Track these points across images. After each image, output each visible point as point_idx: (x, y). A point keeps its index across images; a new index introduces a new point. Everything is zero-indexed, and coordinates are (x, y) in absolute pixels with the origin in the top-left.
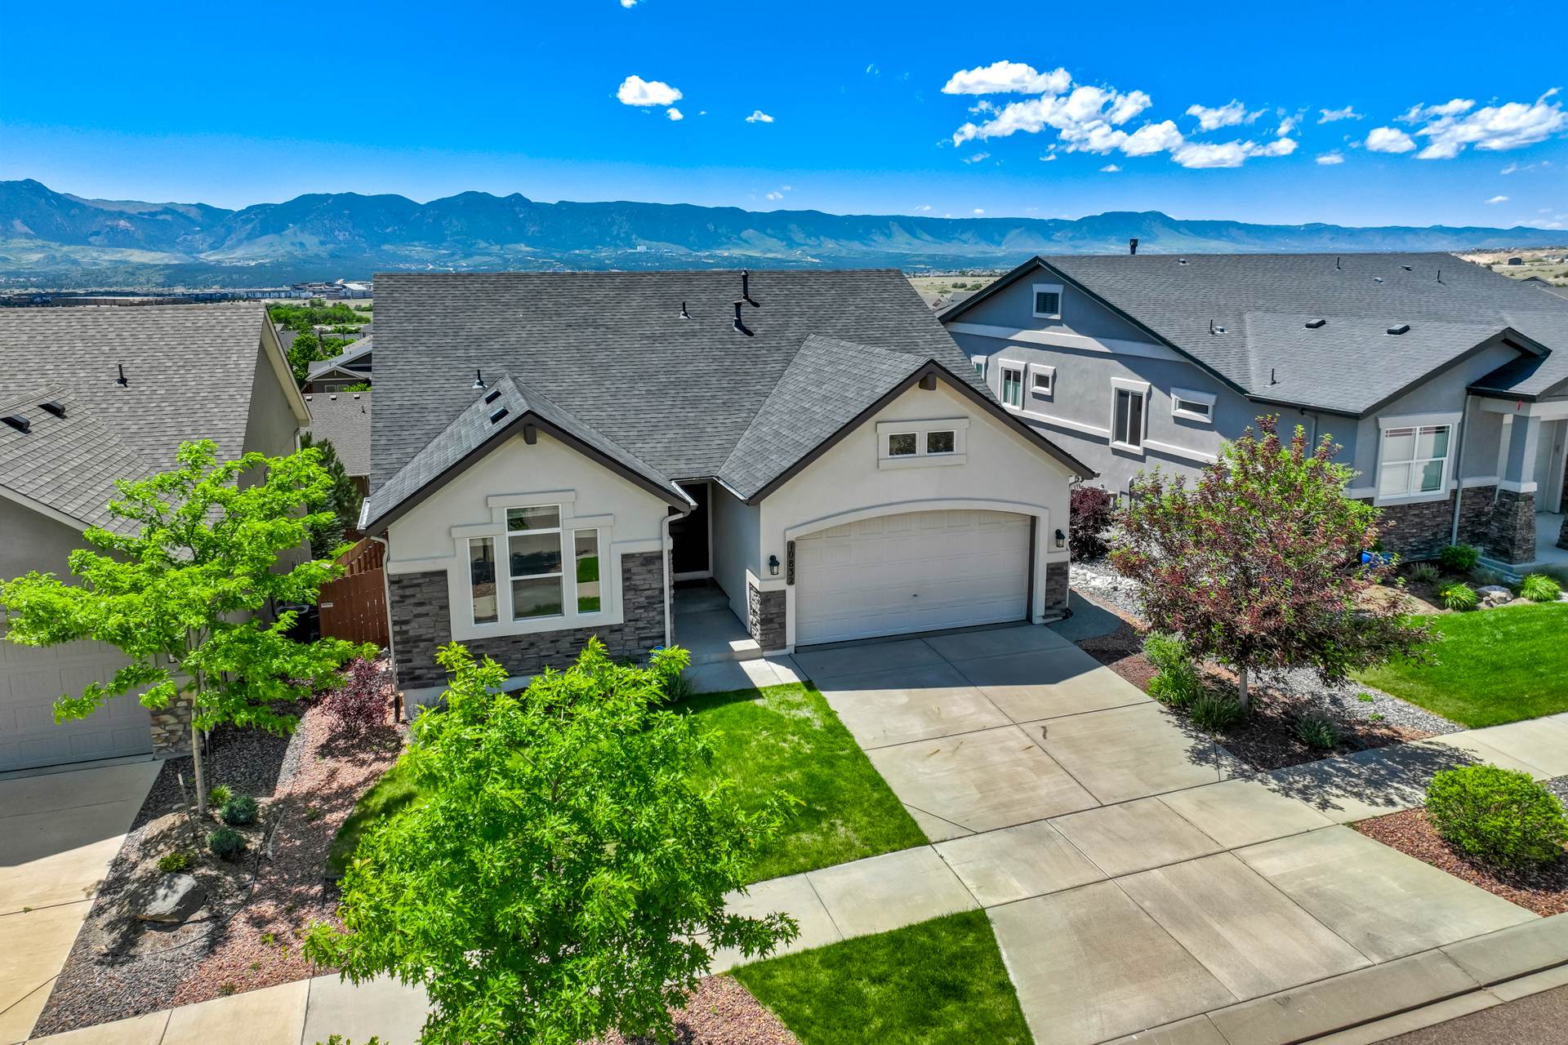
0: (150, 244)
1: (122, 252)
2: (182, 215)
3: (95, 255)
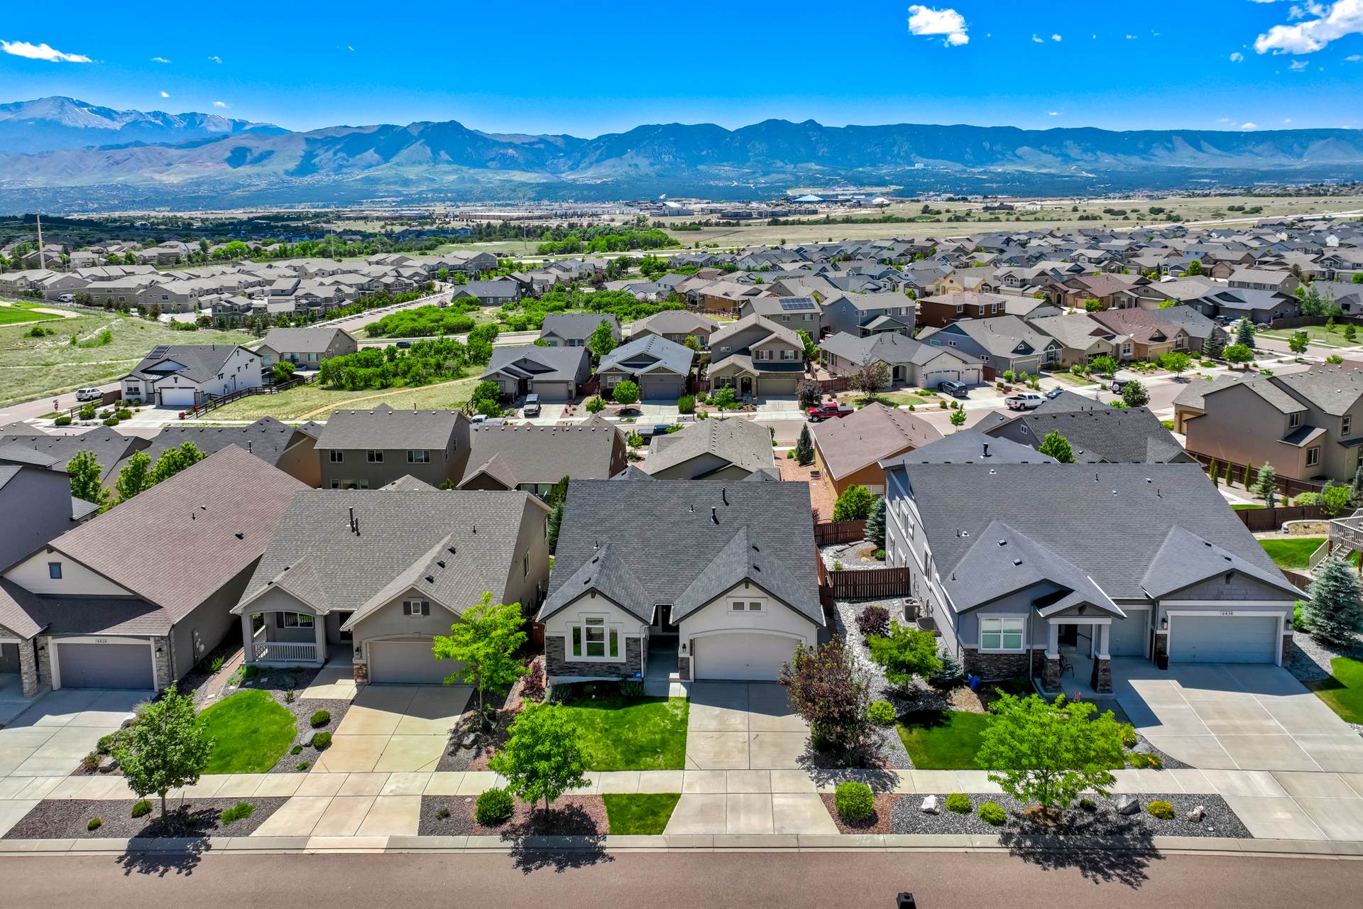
1: (507, 173)
2: (551, 144)
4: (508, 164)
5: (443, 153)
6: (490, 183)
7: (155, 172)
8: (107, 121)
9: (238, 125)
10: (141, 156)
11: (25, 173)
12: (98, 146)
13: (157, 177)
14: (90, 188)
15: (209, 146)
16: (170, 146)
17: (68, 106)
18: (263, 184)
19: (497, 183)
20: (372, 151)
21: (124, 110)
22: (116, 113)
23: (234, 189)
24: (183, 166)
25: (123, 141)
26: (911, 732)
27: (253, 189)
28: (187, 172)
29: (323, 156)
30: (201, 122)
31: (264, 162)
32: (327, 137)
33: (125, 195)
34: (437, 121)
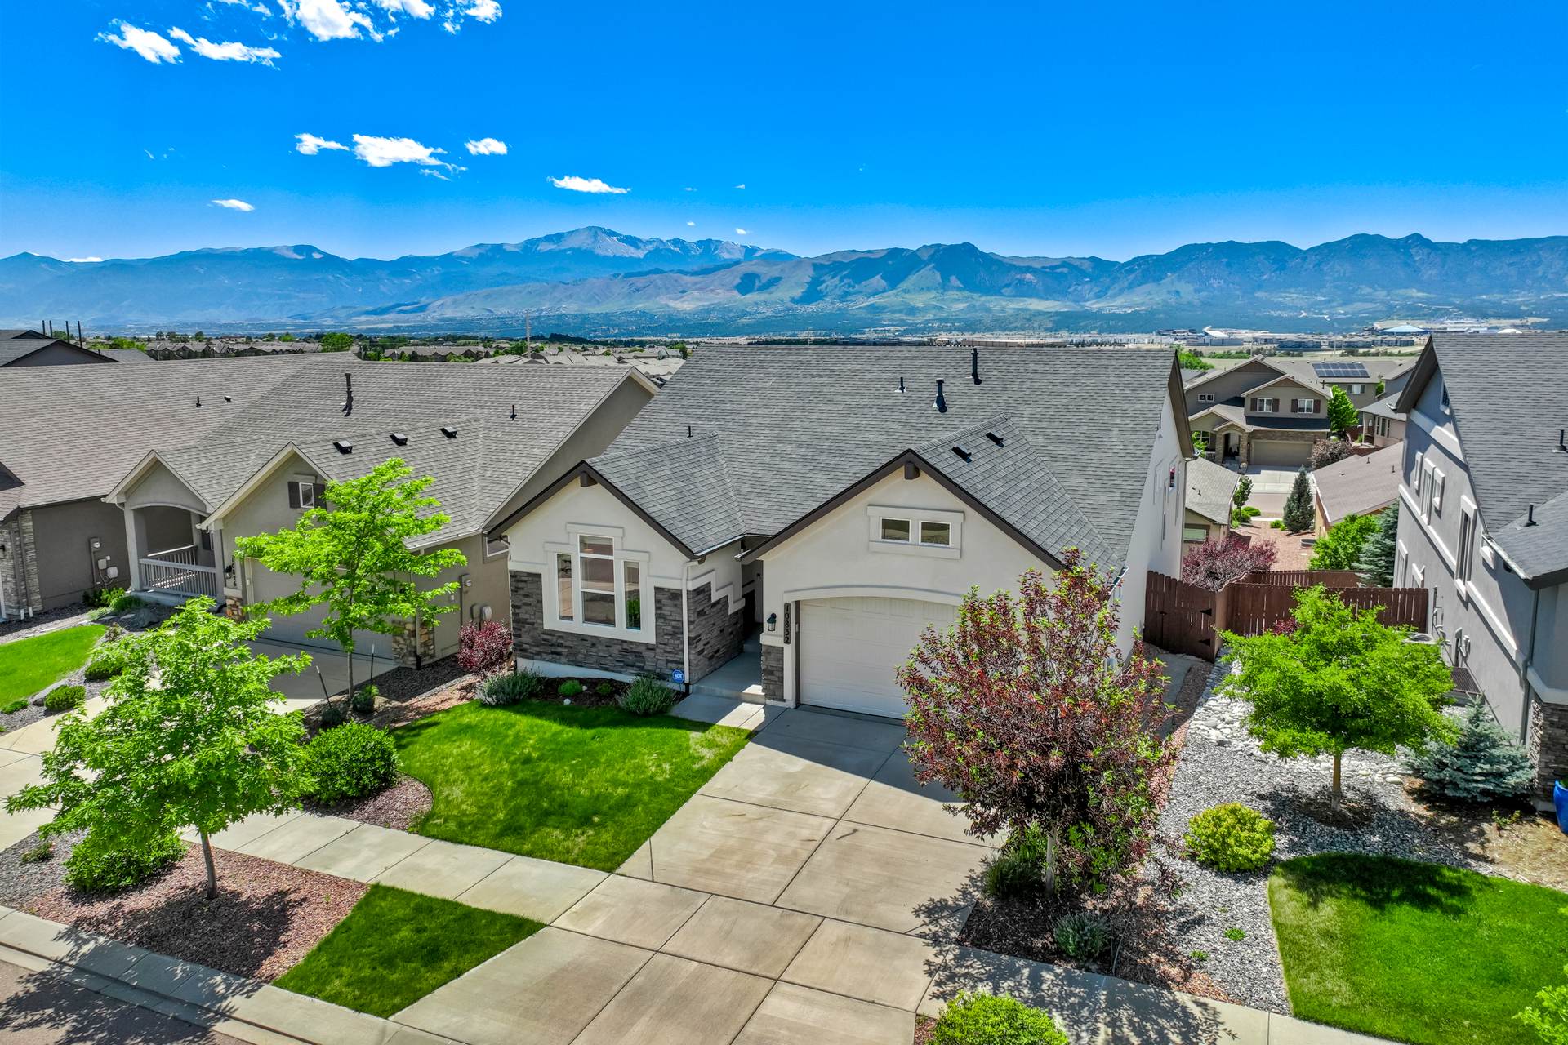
0: (1047, 294)
1: (1022, 301)
2: (1076, 268)
3: (1004, 303)
4: (1024, 290)
5: (953, 278)
6: (1003, 311)
7: (670, 299)
8: (632, 249)
9: (750, 251)
10: (660, 283)
11: (561, 300)
12: (623, 274)
13: (672, 304)
14: (613, 314)
15: (722, 273)
16: (686, 273)
17: (601, 235)
18: (769, 312)
19: (1011, 312)
20: (878, 277)
21: (648, 238)
22: (641, 241)
23: (740, 317)
24: (696, 293)
25: (646, 268)
26: (1314, 905)
27: (759, 316)
28: (699, 299)
29: (830, 283)
30: (716, 249)
31: (773, 289)
32: (835, 262)
33: (644, 322)
34: (949, 244)
